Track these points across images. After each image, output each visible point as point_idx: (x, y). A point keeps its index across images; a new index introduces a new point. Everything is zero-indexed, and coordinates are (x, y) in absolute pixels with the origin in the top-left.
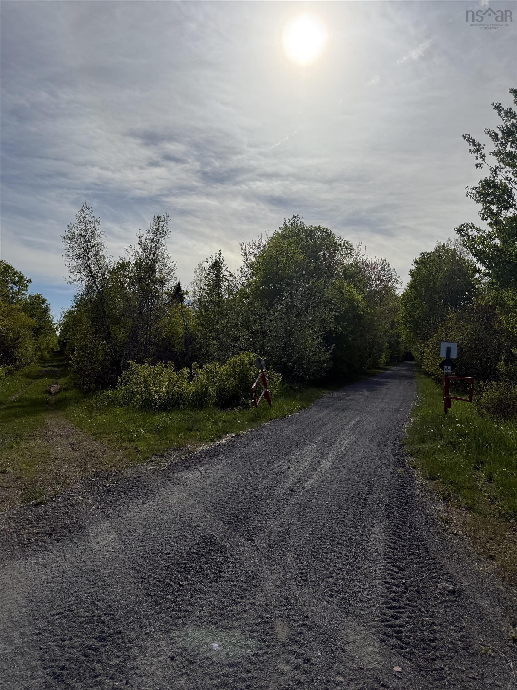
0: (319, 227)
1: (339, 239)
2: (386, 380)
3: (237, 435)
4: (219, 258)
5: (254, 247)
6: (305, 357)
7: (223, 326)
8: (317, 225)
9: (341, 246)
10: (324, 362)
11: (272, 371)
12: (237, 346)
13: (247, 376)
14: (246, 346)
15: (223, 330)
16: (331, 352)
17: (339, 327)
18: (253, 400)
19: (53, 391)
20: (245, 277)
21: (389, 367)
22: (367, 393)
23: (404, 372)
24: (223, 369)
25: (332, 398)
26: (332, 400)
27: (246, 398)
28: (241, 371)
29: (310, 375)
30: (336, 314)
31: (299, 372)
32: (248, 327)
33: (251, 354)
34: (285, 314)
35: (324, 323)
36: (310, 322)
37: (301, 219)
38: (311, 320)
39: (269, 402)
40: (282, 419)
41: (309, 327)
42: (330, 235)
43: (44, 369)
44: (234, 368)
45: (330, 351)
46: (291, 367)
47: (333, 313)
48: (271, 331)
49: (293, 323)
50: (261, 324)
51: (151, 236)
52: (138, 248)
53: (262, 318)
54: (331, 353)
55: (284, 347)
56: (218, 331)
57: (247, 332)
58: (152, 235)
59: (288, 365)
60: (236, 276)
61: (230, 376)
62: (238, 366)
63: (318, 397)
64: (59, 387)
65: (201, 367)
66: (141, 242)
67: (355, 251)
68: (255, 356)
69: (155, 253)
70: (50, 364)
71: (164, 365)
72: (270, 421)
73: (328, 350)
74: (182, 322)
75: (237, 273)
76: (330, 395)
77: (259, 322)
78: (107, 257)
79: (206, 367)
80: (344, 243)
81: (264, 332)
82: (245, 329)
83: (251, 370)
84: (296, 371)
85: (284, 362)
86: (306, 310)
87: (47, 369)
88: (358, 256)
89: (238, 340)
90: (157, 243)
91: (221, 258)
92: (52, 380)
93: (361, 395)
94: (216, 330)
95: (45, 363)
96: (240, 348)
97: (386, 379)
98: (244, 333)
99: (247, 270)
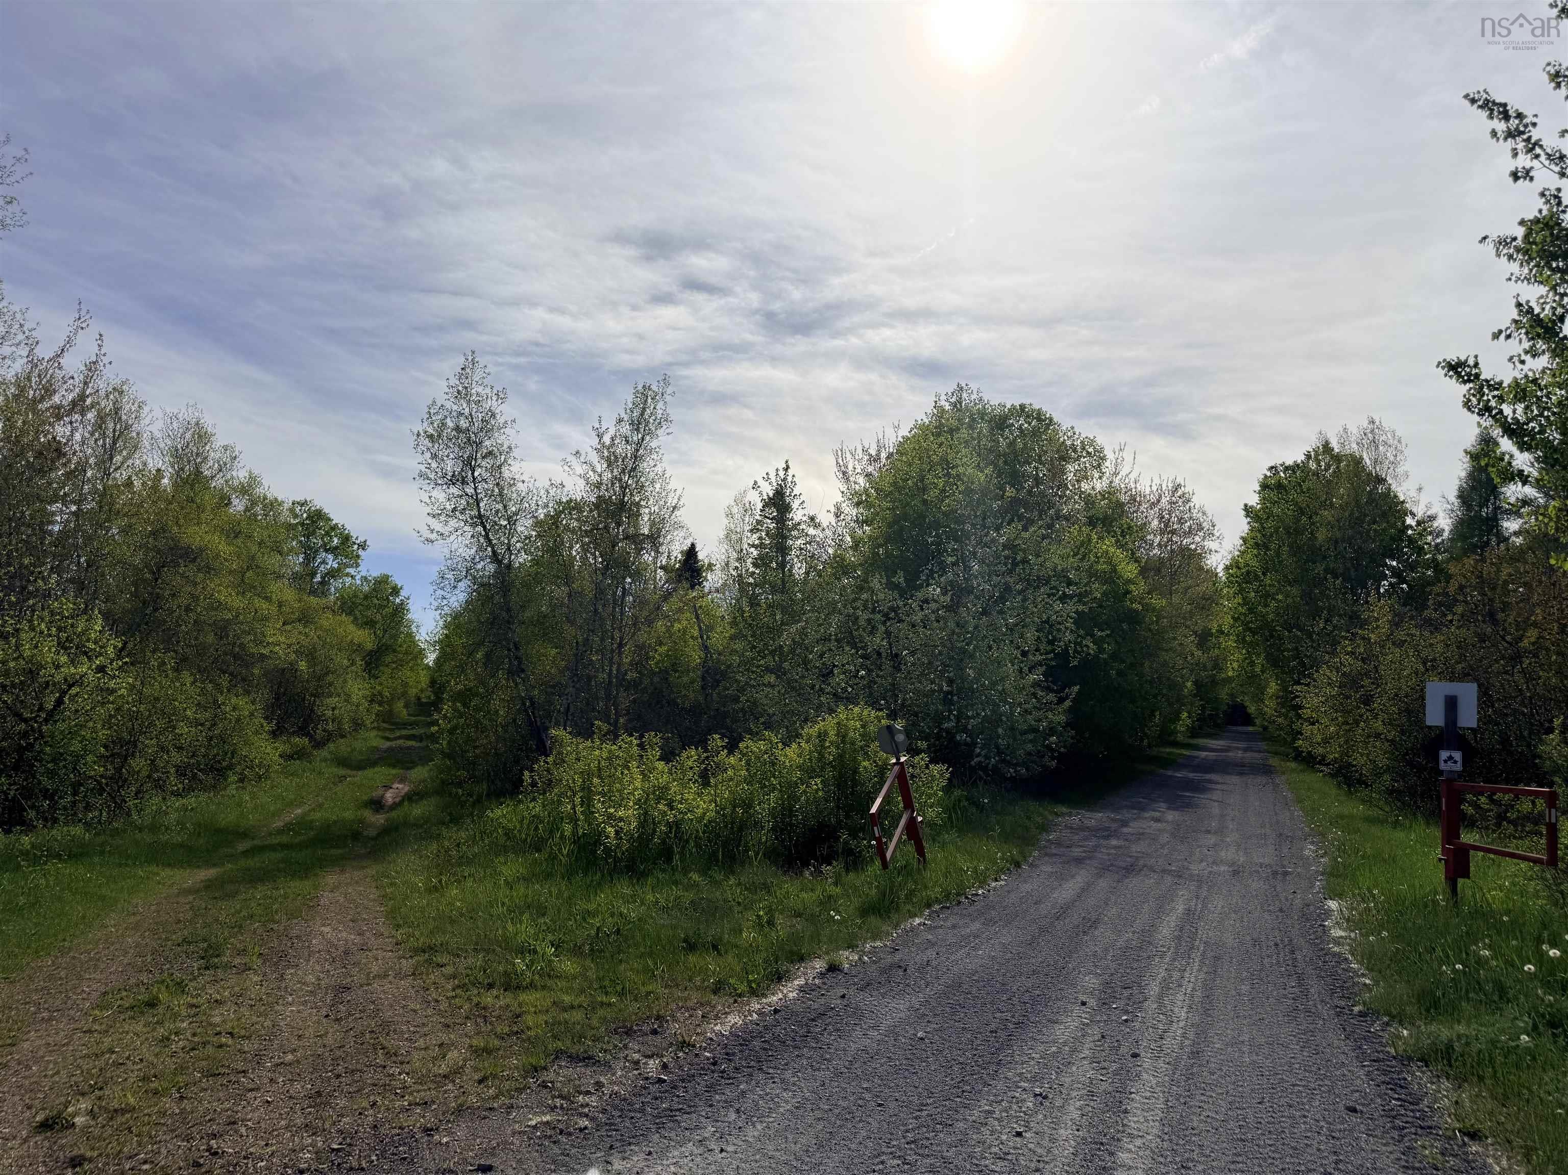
0: (1022, 407)
1: (1069, 434)
2: (1208, 776)
3: (833, 968)
4: (784, 480)
5: (866, 458)
6: (1004, 719)
7: (793, 640)
8: (1017, 404)
9: (1075, 451)
10: (1052, 731)
11: (922, 759)
12: (829, 689)
13: (855, 771)
14: (850, 690)
15: (792, 651)
16: (1070, 706)
17: (1088, 642)
18: (874, 842)
19: (390, 800)
20: (846, 526)
21: (1202, 742)
22: (1171, 816)
23: (1240, 754)
24: (791, 755)
25: (1082, 829)
26: (1086, 839)
27: (853, 834)
28: (841, 756)
29: (1017, 765)
30: (1081, 608)
31: (987, 757)
32: (856, 643)
33: (865, 713)
34: (948, 608)
35: (1050, 633)
36: (1011, 630)
37: (975, 392)
38: (1017, 625)
39: (920, 850)
40: (959, 903)
41: (1012, 642)
42: (1048, 425)
43: (388, 744)
44: (821, 749)
45: (1068, 703)
46: (966, 744)
47: (1071, 608)
48: (913, 653)
49: (968, 633)
50: (888, 633)
51: (626, 429)
52: (594, 458)
53: (889, 619)
54: (1070, 710)
55: (948, 693)
56: (781, 654)
57: (852, 655)
58: (628, 427)
59: (958, 738)
60: (825, 524)
61: (810, 772)
62: (831, 743)
63: (1045, 828)
64: (407, 789)
65: (732, 748)
66: (603, 445)
67: (1108, 461)
68: (877, 717)
69: (634, 469)
70: (404, 732)
71: (635, 742)
72: (927, 912)
73: (1061, 701)
74: (696, 633)
75: (827, 519)
76: (1075, 820)
77: (883, 628)
78: (523, 482)
79: (747, 747)
80: (1082, 442)
81: (897, 655)
82: (847, 648)
83: (867, 756)
84: (979, 755)
85: (948, 731)
86: (1002, 599)
87: (393, 744)
88: (1116, 474)
89: (828, 674)
90: (639, 444)
91: (789, 479)
92: (394, 772)
93: (1157, 820)
94: (775, 650)
95: (390, 730)
96: (834, 695)
97: (1206, 772)
98: (845, 658)
99: (851, 512)
